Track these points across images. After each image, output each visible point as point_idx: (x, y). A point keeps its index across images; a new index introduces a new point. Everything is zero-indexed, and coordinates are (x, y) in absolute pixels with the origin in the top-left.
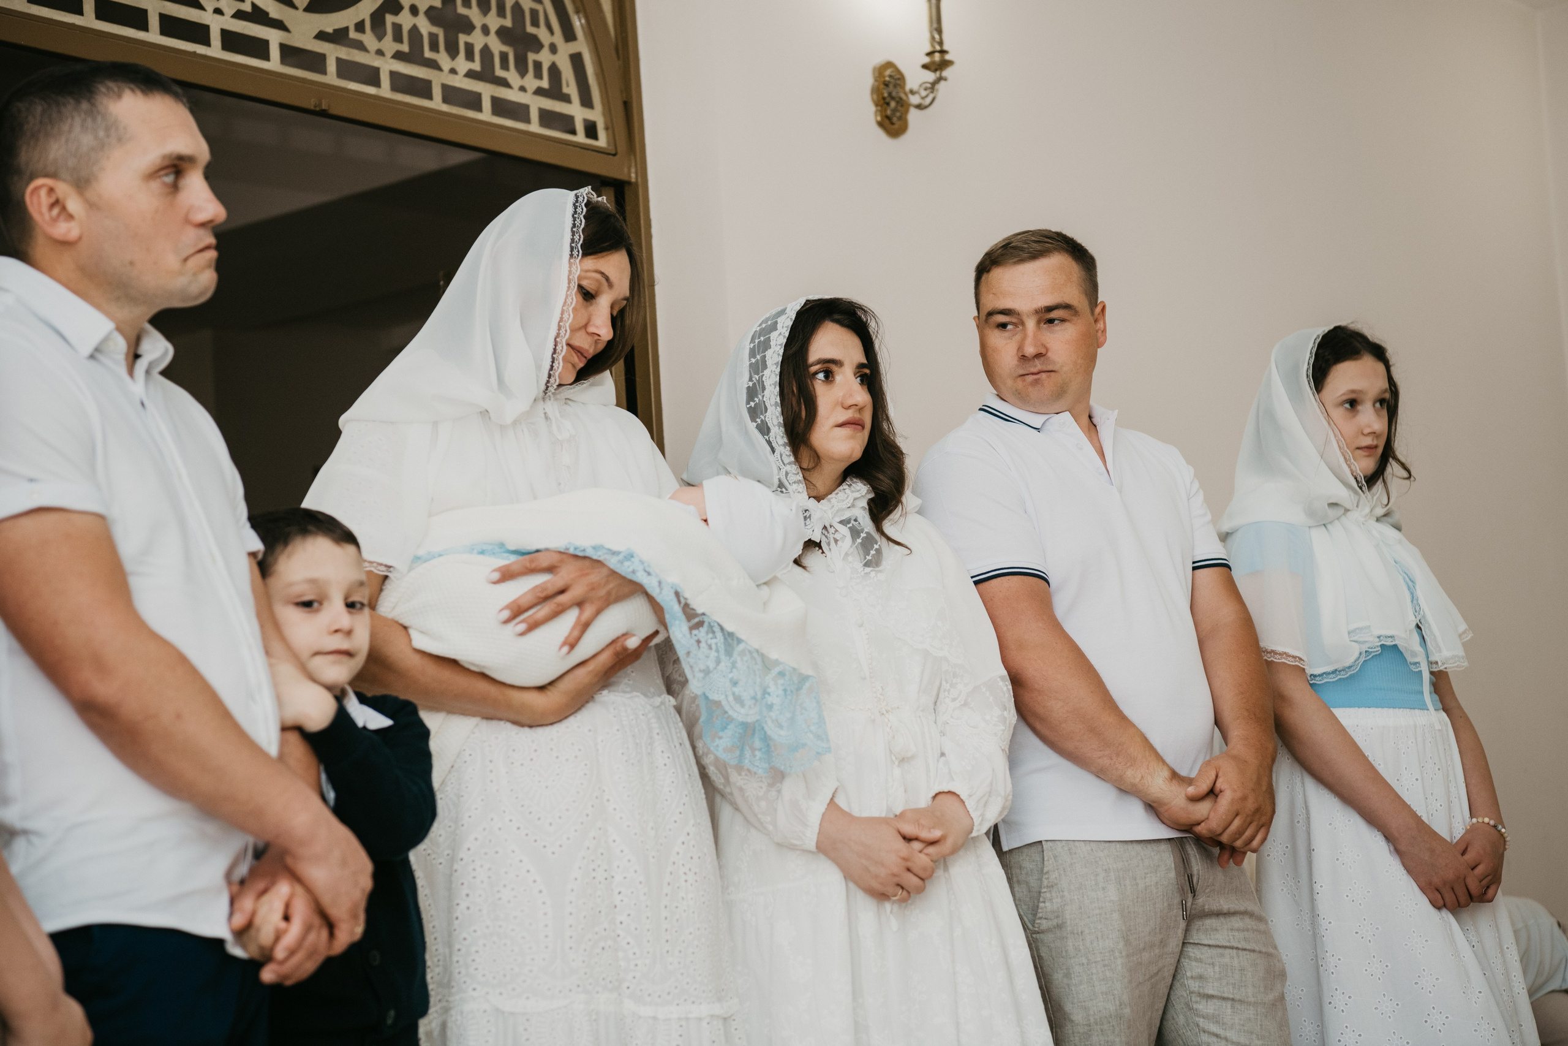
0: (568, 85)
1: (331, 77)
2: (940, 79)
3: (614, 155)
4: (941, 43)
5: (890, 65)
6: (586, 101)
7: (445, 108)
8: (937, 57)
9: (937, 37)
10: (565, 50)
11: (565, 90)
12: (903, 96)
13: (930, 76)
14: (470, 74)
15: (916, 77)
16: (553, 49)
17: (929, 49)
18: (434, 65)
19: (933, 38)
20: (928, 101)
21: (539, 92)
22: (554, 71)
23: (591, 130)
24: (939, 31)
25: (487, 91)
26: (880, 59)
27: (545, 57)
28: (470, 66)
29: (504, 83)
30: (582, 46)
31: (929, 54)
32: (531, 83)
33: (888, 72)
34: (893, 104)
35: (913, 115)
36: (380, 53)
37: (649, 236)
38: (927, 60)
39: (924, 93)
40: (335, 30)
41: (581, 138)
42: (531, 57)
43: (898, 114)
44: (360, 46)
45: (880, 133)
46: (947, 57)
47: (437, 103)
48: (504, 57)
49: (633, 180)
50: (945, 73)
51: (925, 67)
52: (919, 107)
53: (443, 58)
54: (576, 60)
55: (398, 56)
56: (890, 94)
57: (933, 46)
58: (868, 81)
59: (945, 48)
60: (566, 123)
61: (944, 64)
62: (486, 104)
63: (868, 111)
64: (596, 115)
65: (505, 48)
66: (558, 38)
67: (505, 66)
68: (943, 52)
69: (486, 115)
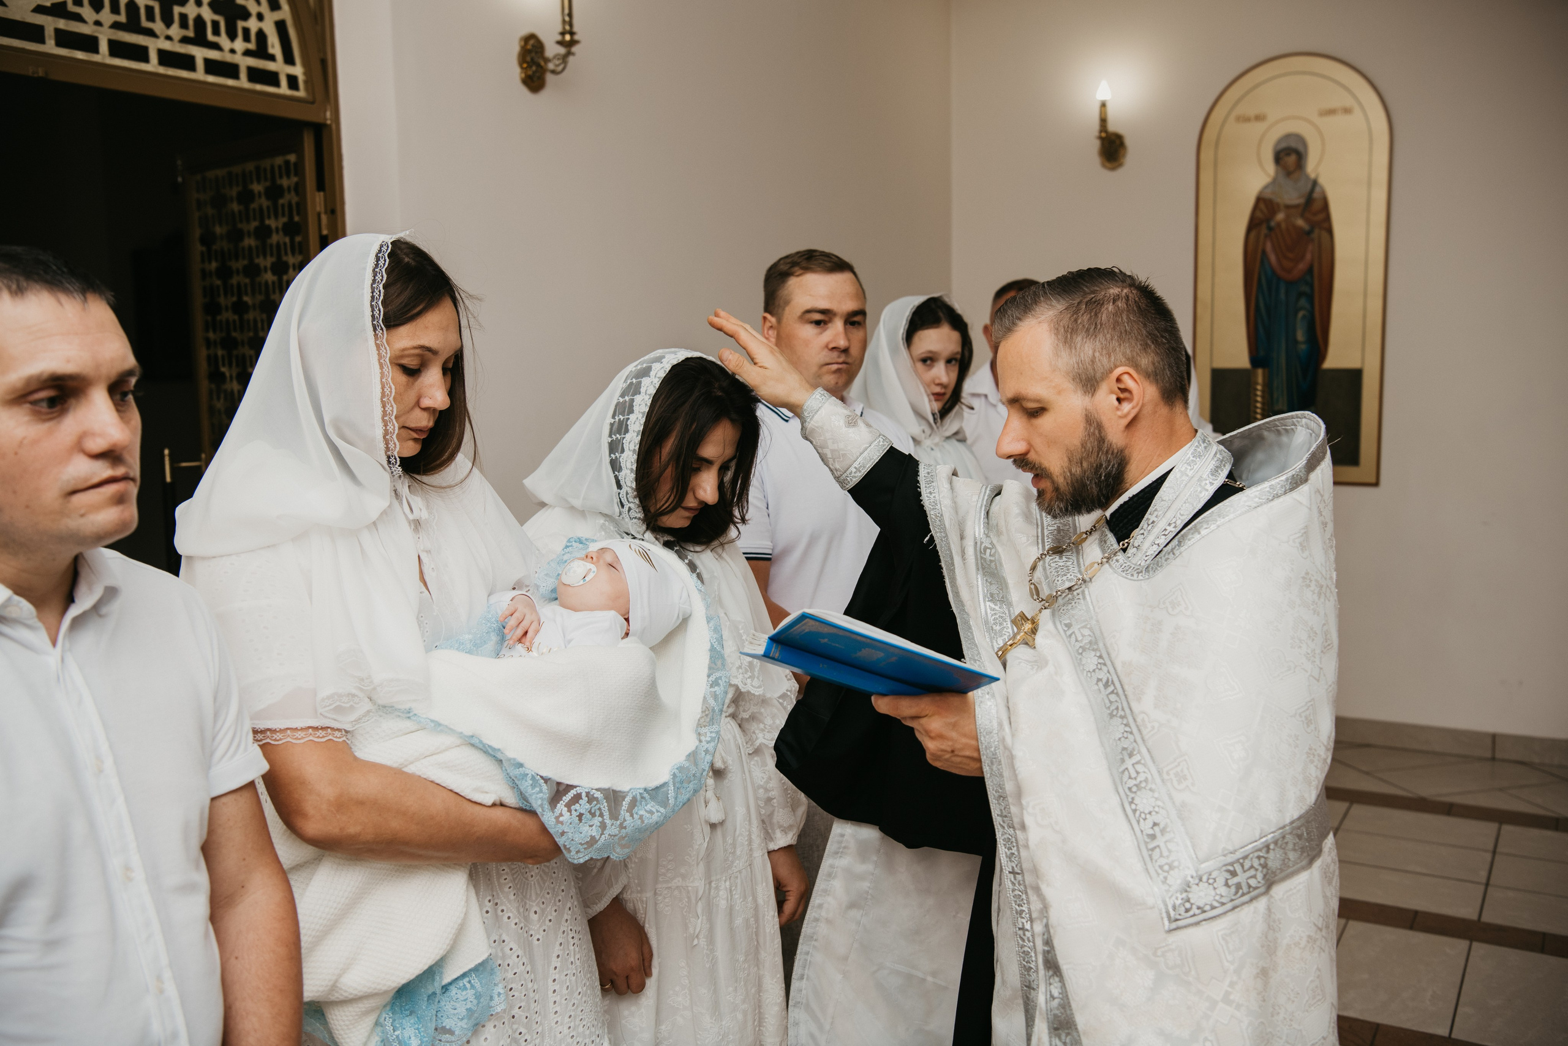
0: (273, 46)
1: (50, 47)
2: (569, 54)
3: (313, 103)
4: (571, 25)
5: (532, 37)
6: (289, 60)
7: (162, 70)
8: (568, 37)
9: (567, 19)
10: (270, 18)
11: (271, 51)
12: (542, 63)
13: (562, 50)
14: (185, 40)
15: (552, 49)
16: (260, 17)
17: (560, 29)
18: (151, 33)
19: (564, 21)
20: (560, 68)
21: (247, 53)
22: (261, 36)
23: (293, 81)
24: (570, 15)
25: (200, 54)
26: (525, 31)
27: (253, 24)
28: (184, 33)
29: (216, 47)
30: (285, 12)
31: (563, 34)
32: (239, 45)
33: (532, 42)
34: (534, 68)
35: (549, 77)
36: (98, 23)
37: (341, 168)
38: (559, 38)
39: (557, 62)
40: (53, 4)
41: (284, 89)
42: (241, 24)
43: (538, 74)
44: (78, 18)
45: (524, 90)
46: (576, 37)
47: (153, 66)
48: (215, 24)
49: (329, 122)
50: (574, 49)
51: (560, 43)
52: (553, 72)
53: (158, 26)
54: (281, 26)
55: (116, 26)
56: (532, 59)
57: (564, 28)
58: (516, 49)
59: (575, 29)
60: (272, 78)
61: (573, 43)
62: (200, 64)
63: (515, 72)
64: (298, 70)
65: (217, 18)
66: (265, 8)
67: (216, 32)
68: (572, 33)
69: (200, 74)
